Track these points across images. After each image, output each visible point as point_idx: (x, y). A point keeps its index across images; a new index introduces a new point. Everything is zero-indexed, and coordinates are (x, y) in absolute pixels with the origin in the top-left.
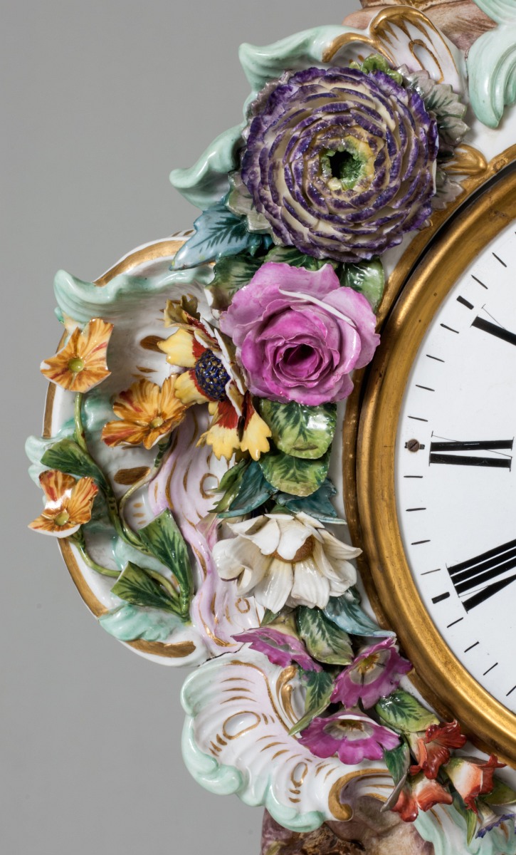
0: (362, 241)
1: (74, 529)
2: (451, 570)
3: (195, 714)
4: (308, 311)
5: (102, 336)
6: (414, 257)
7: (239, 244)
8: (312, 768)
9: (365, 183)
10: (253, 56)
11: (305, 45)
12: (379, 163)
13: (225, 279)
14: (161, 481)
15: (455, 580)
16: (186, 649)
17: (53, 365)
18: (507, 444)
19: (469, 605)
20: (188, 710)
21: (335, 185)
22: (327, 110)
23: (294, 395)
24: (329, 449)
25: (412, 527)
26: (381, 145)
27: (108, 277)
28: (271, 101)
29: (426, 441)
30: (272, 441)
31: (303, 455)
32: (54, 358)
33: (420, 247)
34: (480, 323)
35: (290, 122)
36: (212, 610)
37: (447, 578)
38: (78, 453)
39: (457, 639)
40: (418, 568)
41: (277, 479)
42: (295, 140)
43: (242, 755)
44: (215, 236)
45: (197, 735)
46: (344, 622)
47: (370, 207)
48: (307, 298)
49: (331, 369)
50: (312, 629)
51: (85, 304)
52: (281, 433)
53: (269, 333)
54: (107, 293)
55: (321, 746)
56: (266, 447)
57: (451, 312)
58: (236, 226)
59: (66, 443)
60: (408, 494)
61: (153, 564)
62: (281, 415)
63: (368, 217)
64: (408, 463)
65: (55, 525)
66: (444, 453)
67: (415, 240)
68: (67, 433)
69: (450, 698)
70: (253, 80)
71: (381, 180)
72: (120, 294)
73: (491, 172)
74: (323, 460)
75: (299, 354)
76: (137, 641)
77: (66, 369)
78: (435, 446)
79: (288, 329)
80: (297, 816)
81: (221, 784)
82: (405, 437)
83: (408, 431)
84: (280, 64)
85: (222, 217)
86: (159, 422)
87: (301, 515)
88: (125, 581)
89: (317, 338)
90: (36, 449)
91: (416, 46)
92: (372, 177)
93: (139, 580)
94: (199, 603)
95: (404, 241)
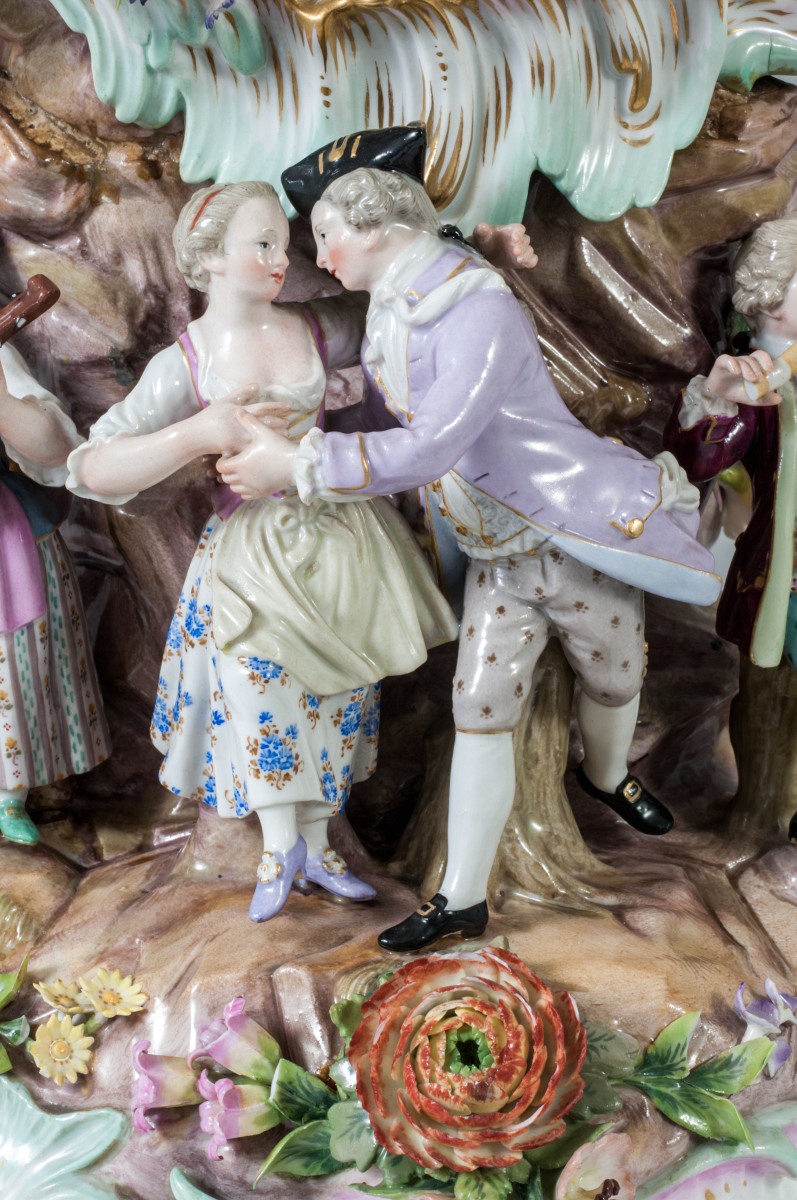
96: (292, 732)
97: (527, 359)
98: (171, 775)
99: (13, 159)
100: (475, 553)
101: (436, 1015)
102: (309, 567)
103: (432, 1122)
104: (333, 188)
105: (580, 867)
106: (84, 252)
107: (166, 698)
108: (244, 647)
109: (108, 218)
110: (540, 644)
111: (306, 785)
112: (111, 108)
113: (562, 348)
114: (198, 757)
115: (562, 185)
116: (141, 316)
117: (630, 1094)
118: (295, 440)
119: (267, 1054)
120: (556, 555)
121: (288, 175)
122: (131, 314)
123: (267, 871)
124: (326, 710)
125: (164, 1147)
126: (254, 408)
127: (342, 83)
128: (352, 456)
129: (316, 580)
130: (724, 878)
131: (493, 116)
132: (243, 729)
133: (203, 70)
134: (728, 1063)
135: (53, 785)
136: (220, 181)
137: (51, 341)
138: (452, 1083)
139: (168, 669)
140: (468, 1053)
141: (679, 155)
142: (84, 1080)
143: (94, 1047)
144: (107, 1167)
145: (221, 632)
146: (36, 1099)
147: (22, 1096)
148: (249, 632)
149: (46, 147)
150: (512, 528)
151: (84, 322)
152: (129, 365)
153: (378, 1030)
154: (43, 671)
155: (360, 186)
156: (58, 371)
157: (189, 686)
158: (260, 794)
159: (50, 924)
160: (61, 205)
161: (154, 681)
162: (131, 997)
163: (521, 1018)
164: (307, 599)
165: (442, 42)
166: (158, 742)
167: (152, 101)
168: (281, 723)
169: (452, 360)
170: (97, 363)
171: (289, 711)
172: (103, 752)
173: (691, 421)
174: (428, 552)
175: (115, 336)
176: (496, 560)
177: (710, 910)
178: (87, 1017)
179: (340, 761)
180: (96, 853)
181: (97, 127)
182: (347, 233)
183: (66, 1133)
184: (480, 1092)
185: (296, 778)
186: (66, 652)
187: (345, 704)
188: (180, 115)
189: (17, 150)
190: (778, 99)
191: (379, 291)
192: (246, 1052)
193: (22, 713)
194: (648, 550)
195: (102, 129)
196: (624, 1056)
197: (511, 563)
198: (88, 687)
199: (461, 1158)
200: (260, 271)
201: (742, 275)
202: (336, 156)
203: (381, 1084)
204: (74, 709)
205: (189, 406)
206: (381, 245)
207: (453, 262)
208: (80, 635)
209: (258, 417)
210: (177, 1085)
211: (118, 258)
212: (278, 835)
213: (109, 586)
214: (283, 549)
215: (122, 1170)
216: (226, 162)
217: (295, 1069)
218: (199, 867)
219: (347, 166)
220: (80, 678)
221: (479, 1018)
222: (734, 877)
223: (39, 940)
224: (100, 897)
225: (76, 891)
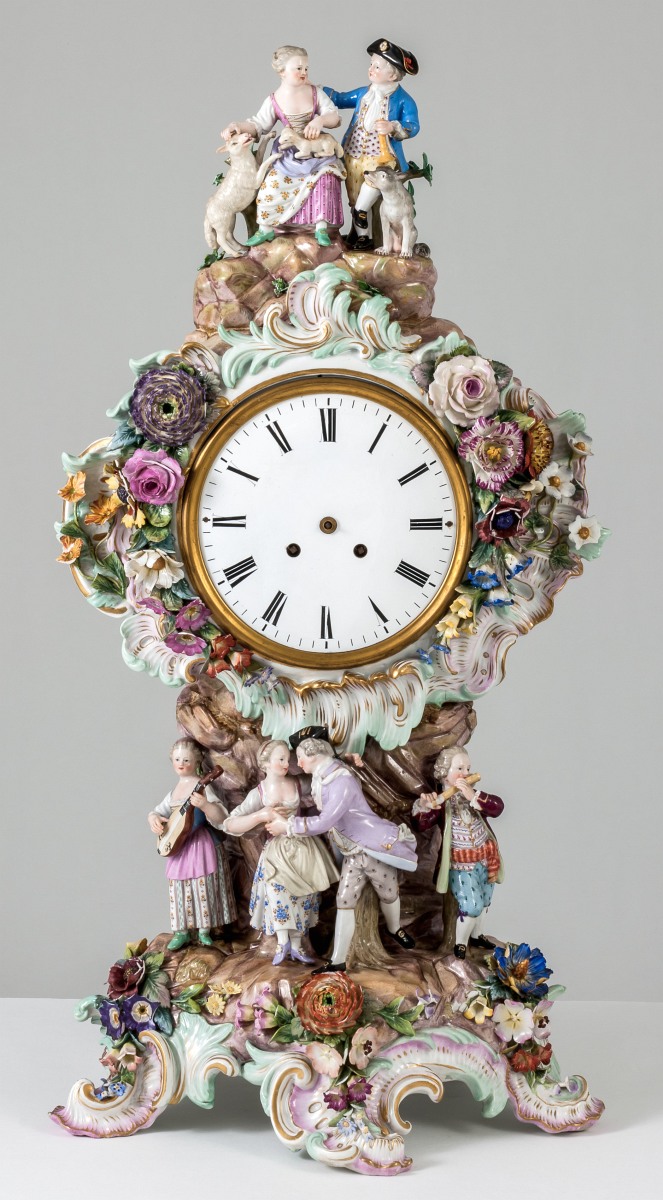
0: (178, 438)
1: (73, 560)
2: (225, 571)
3: (127, 637)
4: (153, 468)
5: (82, 479)
6: (200, 444)
7: (132, 440)
8: (178, 660)
9: (175, 416)
10: (135, 364)
11: (155, 359)
12: (180, 408)
13: (125, 455)
14: (112, 538)
15: (226, 575)
16: (123, 610)
17: (63, 491)
18: (244, 518)
19: (233, 585)
20: (123, 636)
21: (165, 416)
22: (160, 387)
23: (152, 501)
24: (170, 522)
25: (208, 553)
26: (181, 400)
27: (83, 455)
28: (140, 384)
29: (211, 518)
30: (147, 520)
31: (158, 526)
32: (63, 488)
33: (205, 437)
34: (230, 468)
35: (146, 393)
36: (134, 593)
37: (223, 574)
38: (75, 528)
39: (230, 600)
40: (212, 570)
41: (149, 537)
42: (148, 400)
43: (148, 655)
44: (123, 437)
45: (128, 646)
46: (180, 594)
47: (177, 425)
48: (153, 462)
49: (165, 491)
50: (168, 598)
51: (74, 466)
52: (151, 516)
53: (140, 478)
54: (83, 461)
55: (176, 648)
56: (144, 523)
57: (219, 464)
58: (131, 432)
59: (70, 524)
60: (205, 539)
61: (110, 574)
62: (151, 510)
63: (179, 429)
64: (206, 527)
65: (67, 558)
66: (219, 522)
67: (202, 436)
68: (71, 520)
69: (226, 625)
70: (136, 374)
71: (181, 414)
72: (88, 461)
73: (232, 407)
74: (167, 527)
75: (151, 486)
76: (103, 607)
77: (69, 493)
78: (215, 520)
79: (147, 476)
80: (171, 680)
81: (136, 667)
82: (203, 516)
83: (204, 514)
84: (144, 367)
85: (126, 429)
86: (109, 513)
87: (158, 550)
88: (96, 581)
89: (157, 479)
90: (58, 527)
91: (201, 356)
92: (179, 413)
93: (103, 581)
94: (129, 590)
95: (197, 436)
96: (287, 907)
97: (355, 796)
98: (253, 923)
99: (212, 727)
100: (345, 854)
101: (321, 989)
102: (293, 856)
103: (317, 1020)
104: (302, 743)
105: (382, 957)
106: (233, 755)
107: (253, 898)
108: (273, 881)
109: (240, 746)
110: (363, 883)
111: (291, 924)
112: (241, 713)
113: (382, 788)
114: (261, 917)
115: (377, 739)
116: (250, 776)
117: (379, 1018)
118: (287, 818)
119: (274, 1003)
120: (366, 854)
121: (291, 738)
122: (247, 776)
123: (278, 950)
124: (299, 902)
125: (244, 1034)
126: (276, 809)
127: (308, 709)
128: (302, 824)
129: (295, 861)
130: (431, 964)
131: (353, 719)
132: (273, 905)
133: (268, 703)
134: (411, 1012)
135: (218, 927)
136: (273, 738)
137: (222, 783)
138: (323, 1009)
139: (253, 889)
140: (329, 1001)
141: (413, 730)
142: (222, 1015)
143: (225, 1005)
144: (228, 1041)
145: (266, 876)
146: (208, 1022)
147: (204, 1021)
148: (274, 876)
149: (222, 723)
150: (353, 846)
151: (232, 777)
152: (244, 791)
153: (304, 993)
154: (216, 889)
155: (308, 744)
156: (224, 792)
157: (259, 894)
158: (277, 926)
159: (215, 970)
160: (226, 741)
161: (250, 892)
162: (237, 989)
163: (345, 991)
164: (293, 867)
165: (338, 697)
166: (251, 913)
167: (253, 712)
168: (283, 905)
169: (333, 796)
170: (237, 790)
171: (286, 901)
172: (235, 917)
173: (415, 814)
174: (330, 851)
175: (243, 782)
176: (350, 856)
177: (421, 972)
178: (224, 996)
179: (304, 919)
180: (231, 951)
181: (237, 718)
182: (306, 757)
183: (216, 1031)
184: (331, 1012)
185: (288, 922)
186: (223, 883)
187: (305, 900)
188: (262, 715)
189: (213, 724)
190: (451, 709)
191: (315, 775)
192: (268, 1003)
193: (209, 903)
194: (394, 854)
195: (239, 718)
196: (377, 1006)
197: (354, 857)
198: (231, 895)
199: (326, 1031)
200: (281, 767)
201: (436, 767)
202: (303, 734)
203: (304, 1010)
204: (225, 902)
205: (260, 807)
206: (314, 761)
207: (336, 766)
208: (228, 878)
209: (277, 812)
210: (248, 1012)
211: (243, 757)
212: (282, 939)
213: (239, 862)
214: (286, 851)
215: (232, 1042)
216: (275, 731)
217: (282, 1008)
218: (263, 952)
219: (307, 736)
220: (228, 892)
221: (332, 990)
222: (434, 964)
223: (211, 975)
224: (231, 962)
225: (224, 961)
